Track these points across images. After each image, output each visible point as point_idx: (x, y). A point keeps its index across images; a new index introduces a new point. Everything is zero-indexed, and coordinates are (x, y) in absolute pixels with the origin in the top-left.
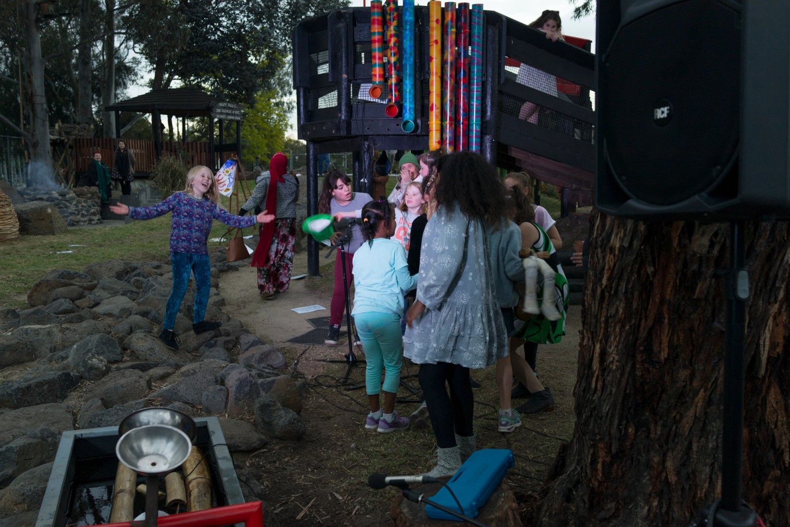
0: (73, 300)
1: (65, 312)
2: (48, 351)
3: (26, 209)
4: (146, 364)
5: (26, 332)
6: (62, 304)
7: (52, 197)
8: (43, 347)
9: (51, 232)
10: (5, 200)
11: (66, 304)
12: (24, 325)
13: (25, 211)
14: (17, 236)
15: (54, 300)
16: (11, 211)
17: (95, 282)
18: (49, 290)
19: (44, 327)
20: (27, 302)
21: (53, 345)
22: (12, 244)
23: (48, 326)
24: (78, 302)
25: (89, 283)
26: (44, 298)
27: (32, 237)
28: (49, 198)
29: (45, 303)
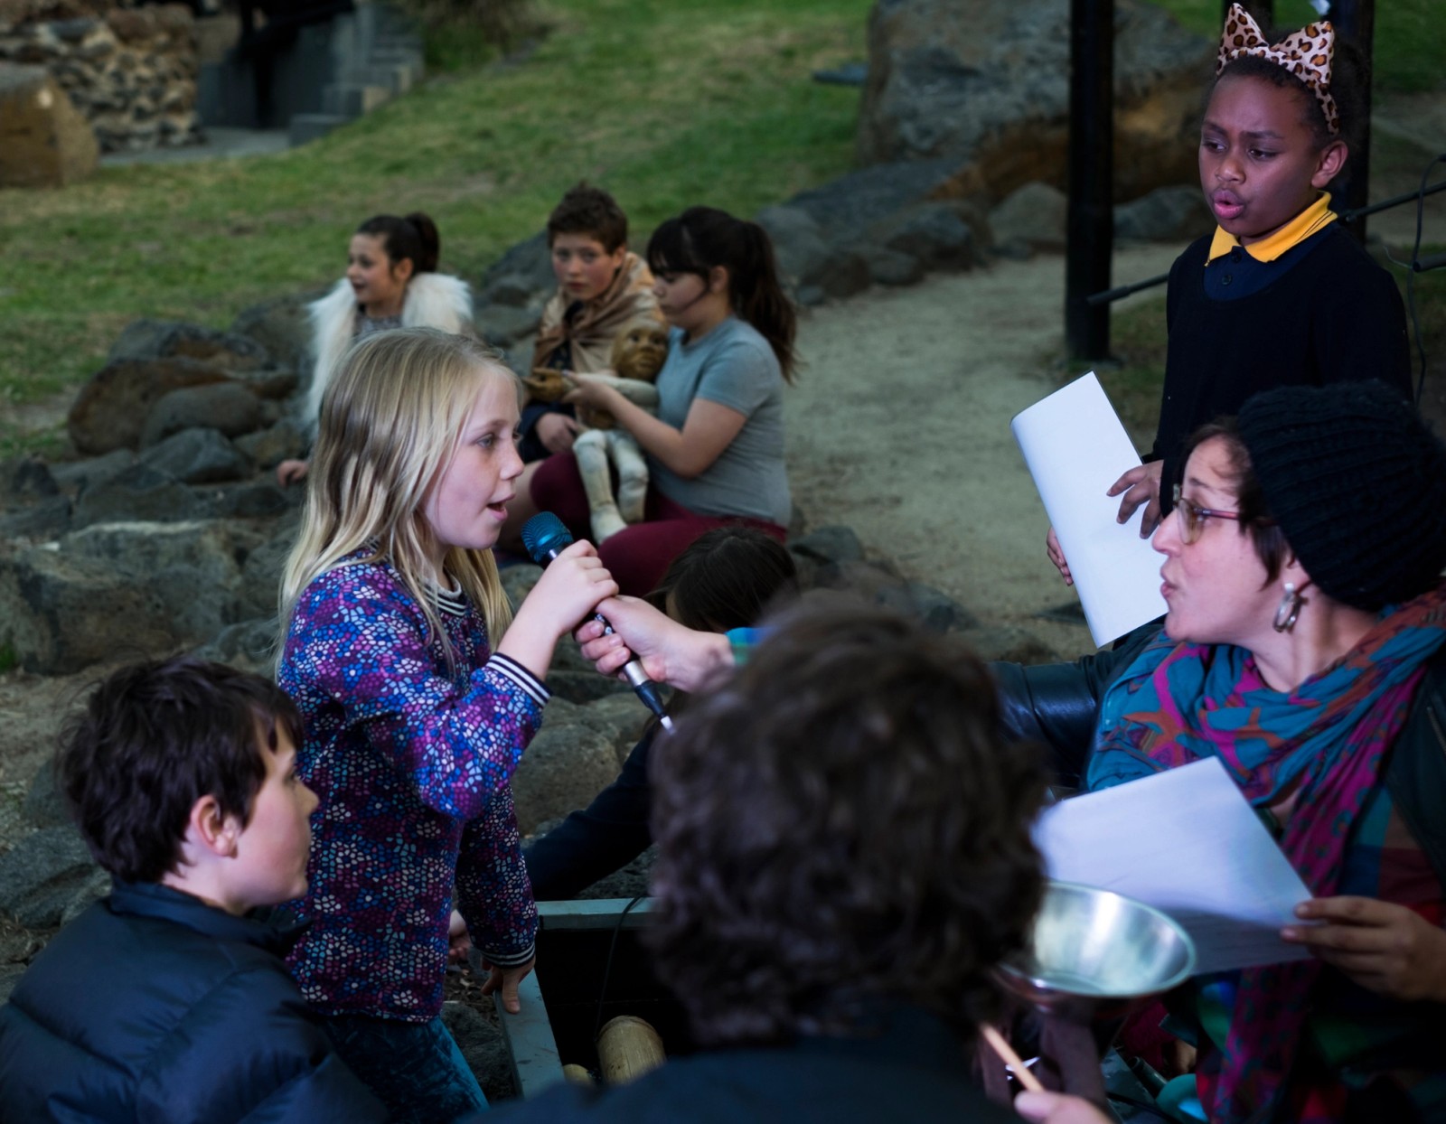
0: (231, 433)
1: (213, 476)
2: (215, 617)
4: (574, 679)
5: (112, 547)
6: (197, 448)
8: (198, 603)
9: (49, 175)
11: (212, 451)
12: (93, 520)
15: (168, 432)
17: (283, 371)
18: (144, 397)
19: (170, 529)
20: (63, 435)
21: (231, 598)
23: (184, 526)
24: (247, 442)
25: (271, 375)
26: (125, 425)
29: (133, 443)
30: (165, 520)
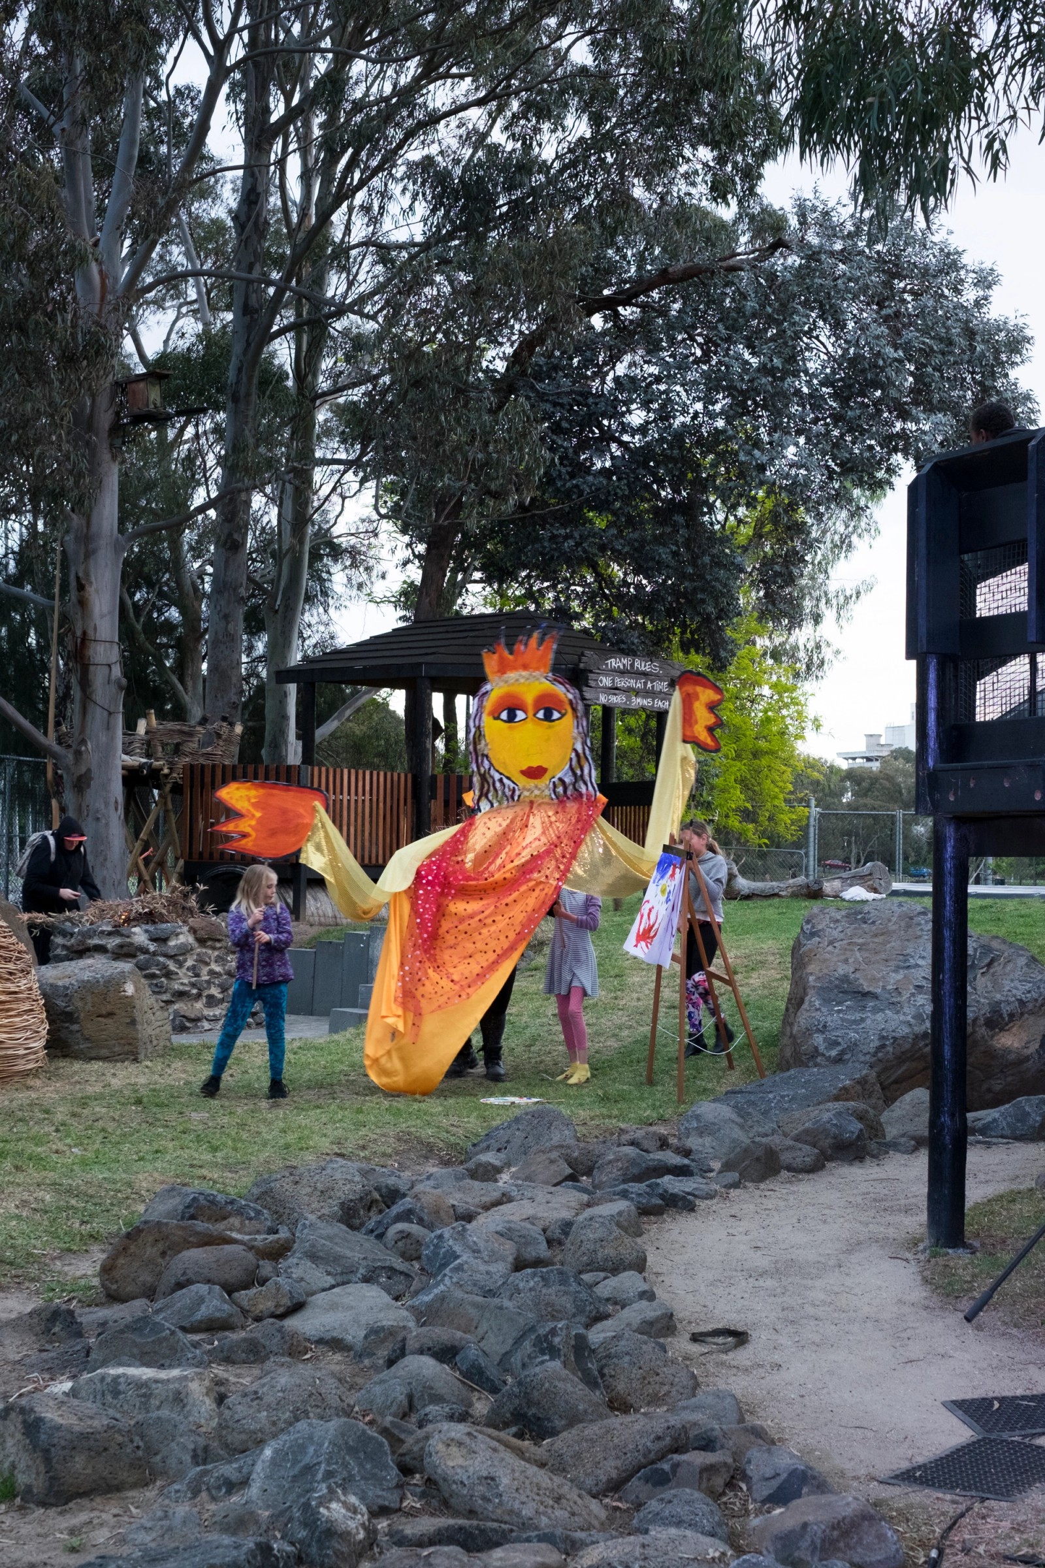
0: (230, 1289)
1: (213, 1326)
2: (187, 1458)
3: (66, 982)
4: (478, 1527)
5: (114, 1388)
6: (201, 1300)
7: (131, 944)
8: (173, 1445)
9: (130, 1053)
10: (18, 959)
11: (214, 1304)
12: (104, 1363)
13: (66, 988)
14: (39, 1064)
15: (180, 1286)
16: (30, 989)
17: (284, 1233)
18: (163, 1254)
19: (163, 1375)
20: (96, 1282)
21: (202, 1441)
22: (28, 1088)
23: (175, 1373)
24: (243, 1296)
25: (271, 1237)
26: (146, 1277)
27: (77, 1066)
28: (121, 946)
29: (150, 1293)
30: (162, 1367)
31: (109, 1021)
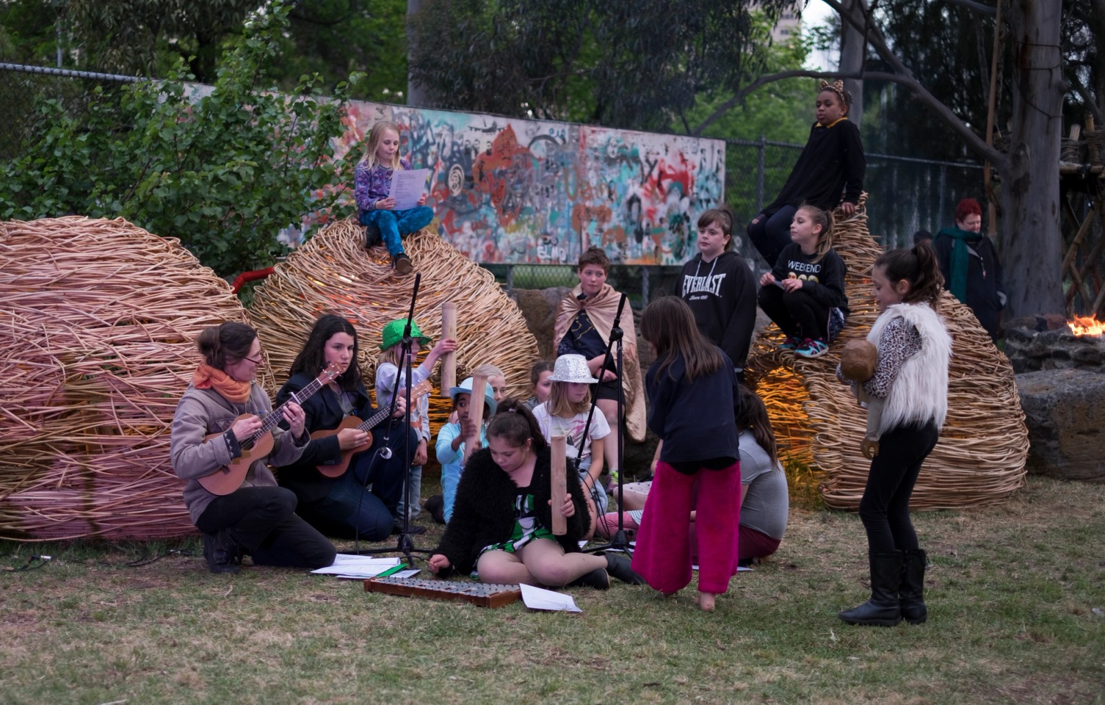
3: (1044, 394)
7: (1096, 351)
10: (1001, 370)
13: (1043, 401)
14: (1019, 486)
16: (1013, 404)
22: (1009, 513)
27: (1056, 486)
28: (1084, 353)
31: (1091, 438)
